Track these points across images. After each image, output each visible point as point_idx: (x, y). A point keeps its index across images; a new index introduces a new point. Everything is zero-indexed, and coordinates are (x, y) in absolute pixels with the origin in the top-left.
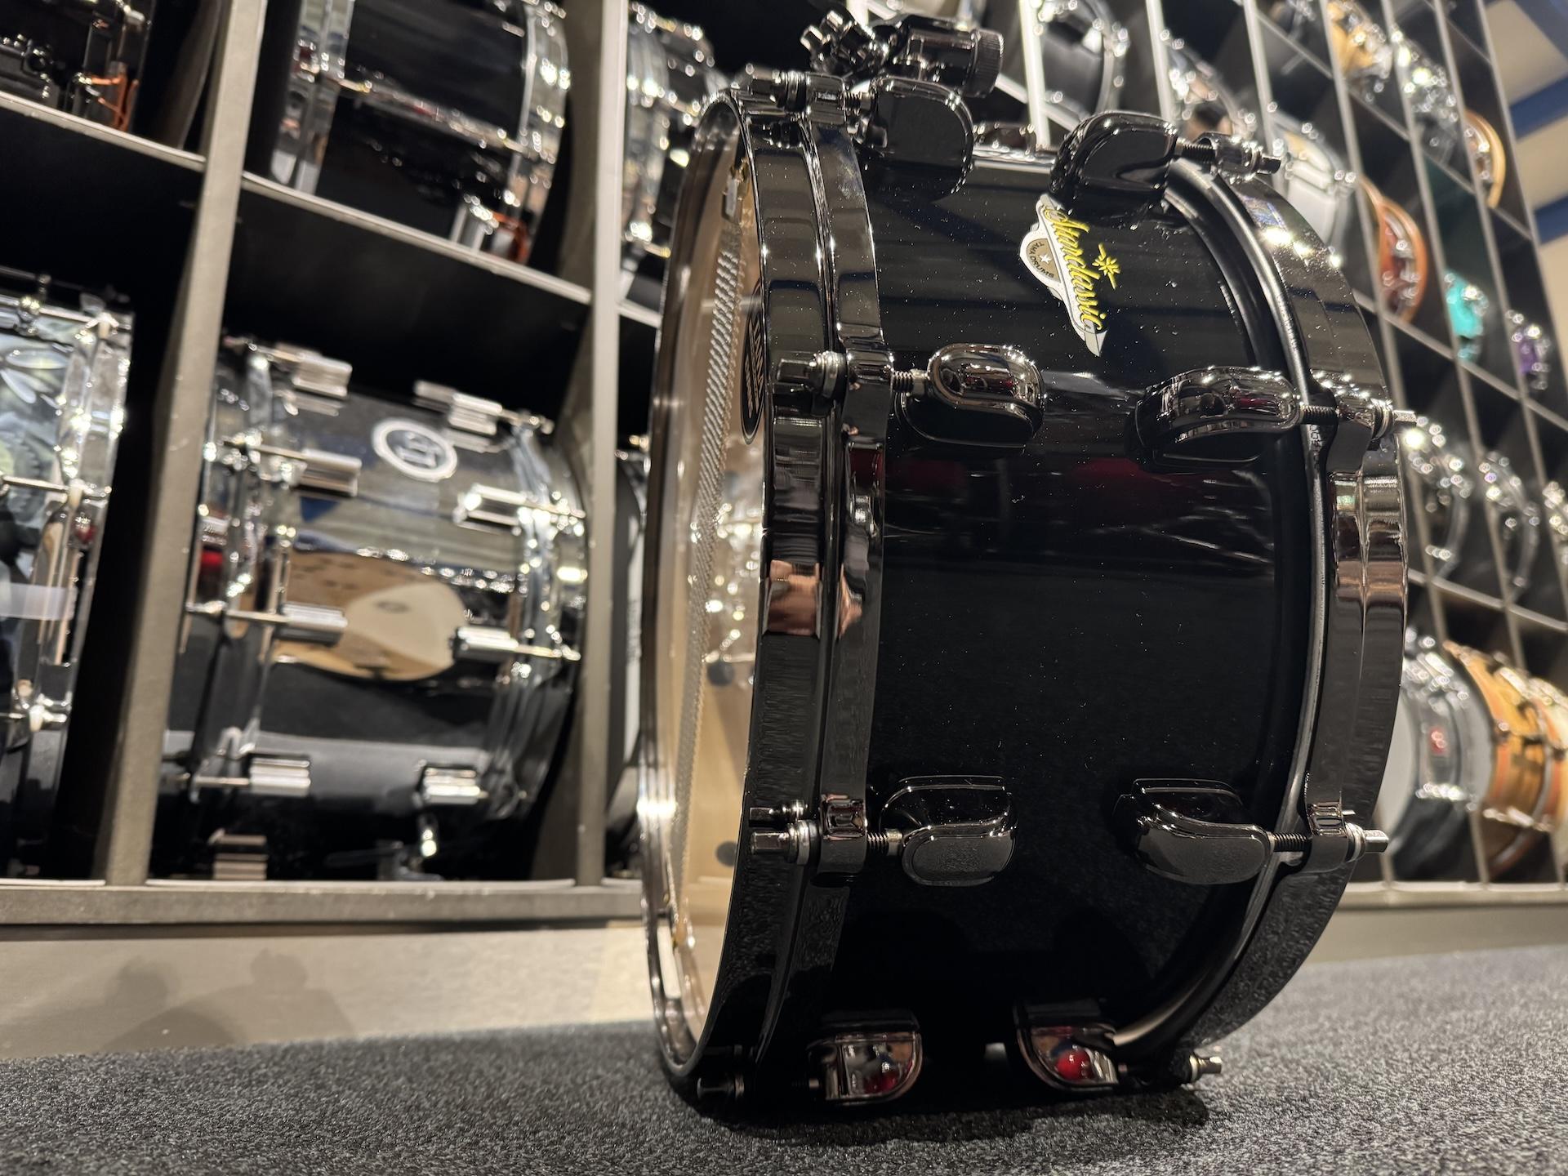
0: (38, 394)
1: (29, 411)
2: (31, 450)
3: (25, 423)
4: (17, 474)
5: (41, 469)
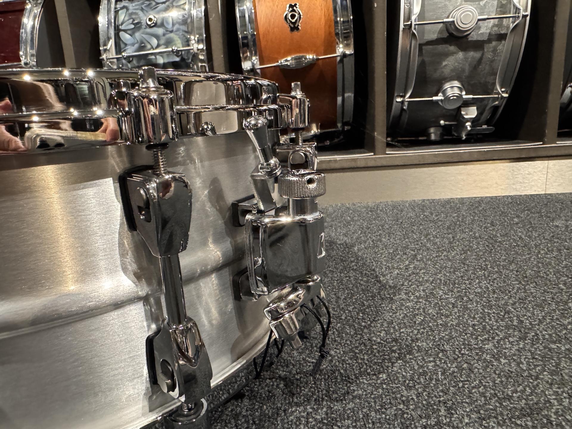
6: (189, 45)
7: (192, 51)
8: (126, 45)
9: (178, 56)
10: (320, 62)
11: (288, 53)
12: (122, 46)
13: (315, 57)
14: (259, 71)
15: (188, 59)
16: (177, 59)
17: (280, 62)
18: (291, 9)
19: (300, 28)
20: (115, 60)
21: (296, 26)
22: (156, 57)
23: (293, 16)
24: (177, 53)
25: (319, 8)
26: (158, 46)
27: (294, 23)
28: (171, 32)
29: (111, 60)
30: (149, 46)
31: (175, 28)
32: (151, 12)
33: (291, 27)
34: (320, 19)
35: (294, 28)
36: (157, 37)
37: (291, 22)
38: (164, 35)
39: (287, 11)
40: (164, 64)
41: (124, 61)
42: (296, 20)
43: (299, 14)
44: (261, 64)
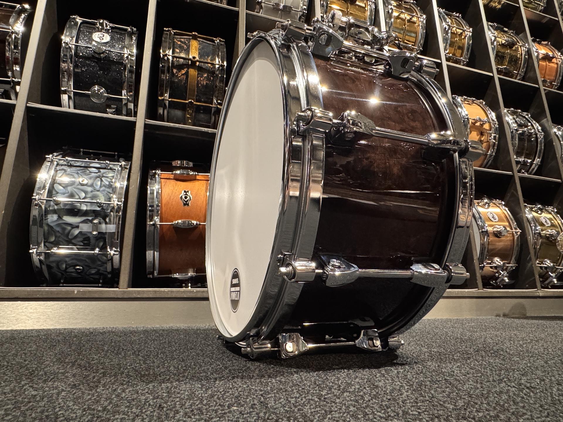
0: (109, 182)
1: (108, 186)
2: (108, 195)
3: (107, 189)
4: (105, 201)
5: (110, 199)
6: (110, 201)
7: (111, 205)
8: (57, 193)
9: (99, 207)
10: (201, 226)
11: (180, 219)
12: (54, 192)
13: (198, 223)
14: (158, 226)
15: (108, 210)
16: (98, 209)
17: (174, 222)
18: (185, 193)
19: (190, 204)
20: (45, 201)
21: (187, 203)
22: (81, 204)
23: (186, 198)
24: (100, 205)
25: (203, 196)
26: (84, 198)
27: (186, 202)
28: (98, 191)
29: (41, 201)
30: (77, 197)
31: (101, 189)
32: (85, 177)
33: (184, 203)
34: (203, 202)
35: (186, 204)
36: (86, 192)
37: (184, 200)
38: (92, 192)
39: (183, 194)
40: (86, 210)
41: (52, 203)
42: (188, 200)
43: (190, 197)
44: (160, 222)
